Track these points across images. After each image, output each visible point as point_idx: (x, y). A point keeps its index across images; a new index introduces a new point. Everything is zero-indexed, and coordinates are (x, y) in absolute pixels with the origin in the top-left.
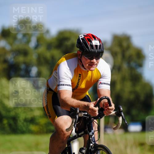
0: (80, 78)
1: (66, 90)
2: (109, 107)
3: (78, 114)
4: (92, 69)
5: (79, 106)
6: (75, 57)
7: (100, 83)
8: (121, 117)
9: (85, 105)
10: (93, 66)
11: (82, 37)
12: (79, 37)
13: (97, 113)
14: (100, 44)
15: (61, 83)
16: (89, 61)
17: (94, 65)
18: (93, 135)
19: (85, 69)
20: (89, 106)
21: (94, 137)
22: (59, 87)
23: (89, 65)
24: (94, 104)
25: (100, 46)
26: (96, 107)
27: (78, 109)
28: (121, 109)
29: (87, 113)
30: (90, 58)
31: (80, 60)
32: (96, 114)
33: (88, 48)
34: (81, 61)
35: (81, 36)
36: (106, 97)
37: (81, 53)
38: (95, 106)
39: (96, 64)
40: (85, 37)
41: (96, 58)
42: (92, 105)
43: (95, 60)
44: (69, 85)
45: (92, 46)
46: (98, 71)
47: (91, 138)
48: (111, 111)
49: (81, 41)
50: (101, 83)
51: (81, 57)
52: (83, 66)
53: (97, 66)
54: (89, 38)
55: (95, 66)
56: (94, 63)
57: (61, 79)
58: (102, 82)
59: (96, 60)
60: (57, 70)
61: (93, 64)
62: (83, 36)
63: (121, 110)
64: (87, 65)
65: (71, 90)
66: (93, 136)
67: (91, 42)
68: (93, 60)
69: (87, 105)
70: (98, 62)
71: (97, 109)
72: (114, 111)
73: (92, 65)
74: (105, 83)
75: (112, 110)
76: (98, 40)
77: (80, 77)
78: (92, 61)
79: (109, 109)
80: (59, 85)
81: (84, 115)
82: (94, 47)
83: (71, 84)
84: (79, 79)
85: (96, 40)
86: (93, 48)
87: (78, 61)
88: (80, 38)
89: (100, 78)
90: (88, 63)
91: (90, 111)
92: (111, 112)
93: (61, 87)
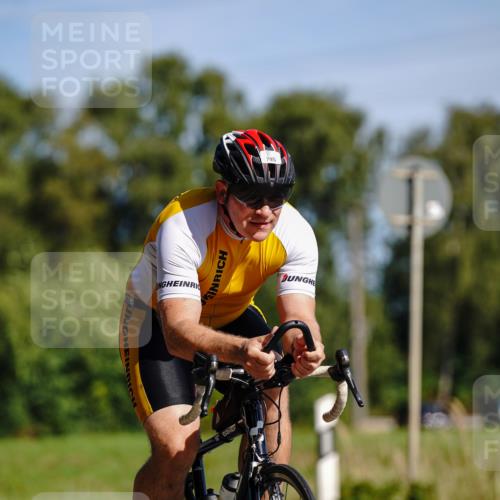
0: (224, 263)
1: (185, 299)
2: (308, 353)
3: (214, 372)
4: (259, 235)
5: (218, 350)
6: (209, 201)
7: (286, 276)
8: (345, 383)
9: (236, 347)
10: (263, 226)
11: (229, 141)
12: (222, 140)
13: (272, 371)
14: (283, 161)
15: (169, 278)
16: (250, 211)
17: (266, 224)
18: (259, 436)
19: (238, 235)
20: (247, 350)
21: (264, 442)
22: (162, 291)
23: (250, 223)
24: (263, 344)
25: (283, 166)
26: (268, 353)
27: (215, 357)
28: (346, 357)
29: (242, 371)
30: (252, 202)
31: (223, 210)
32: (267, 371)
33: (247, 172)
34: (227, 213)
35: (228, 138)
36: (296, 322)
37: (226, 189)
38: (266, 349)
39: (271, 222)
40: (239, 140)
41: (272, 203)
42: (255, 347)
43: (266, 210)
44: (193, 285)
45: (258, 167)
46: (279, 242)
47: (254, 446)
48: (314, 365)
49: (228, 151)
50: (287, 278)
51: (227, 200)
52: (233, 227)
53: (273, 227)
54: (250, 142)
55: (269, 226)
56: (266, 218)
57: (166, 265)
58: (290, 274)
59: (271, 207)
60: (155, 241)
61: (262, 221)
62: (233, 138)
63: (343, 363)
64: (245, 223)
65: (199, 299)
66: (261, 439)
67: (257, 155)
68: (260, 207)
69: (240, 346)
70: (277, 216)
71: (270, 357)
72: (322, 364)
73: (258, 223)
74: (298, 277)
75: (316, 360)
76: (277, 150)
77: (225, 259)
78: (259, 211)
79: (306, 358)
80: (161, 285)
81: (234, 375)
82: (265, 169)
83: (197, 282)
84: (221, 265)
85: (272, 150)
86: (262, 175)
87: (219, 214)
88: (225, 142)
89: (284, 264)
90: (247, 217)
91: (248, 364)
92: (312, 369)
93: (168, 289)
